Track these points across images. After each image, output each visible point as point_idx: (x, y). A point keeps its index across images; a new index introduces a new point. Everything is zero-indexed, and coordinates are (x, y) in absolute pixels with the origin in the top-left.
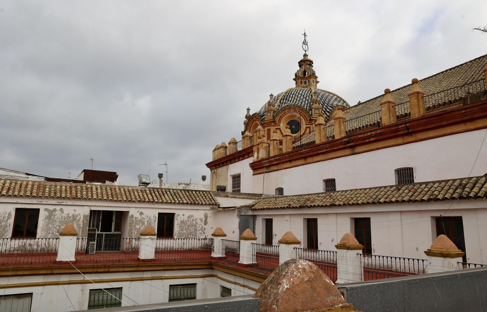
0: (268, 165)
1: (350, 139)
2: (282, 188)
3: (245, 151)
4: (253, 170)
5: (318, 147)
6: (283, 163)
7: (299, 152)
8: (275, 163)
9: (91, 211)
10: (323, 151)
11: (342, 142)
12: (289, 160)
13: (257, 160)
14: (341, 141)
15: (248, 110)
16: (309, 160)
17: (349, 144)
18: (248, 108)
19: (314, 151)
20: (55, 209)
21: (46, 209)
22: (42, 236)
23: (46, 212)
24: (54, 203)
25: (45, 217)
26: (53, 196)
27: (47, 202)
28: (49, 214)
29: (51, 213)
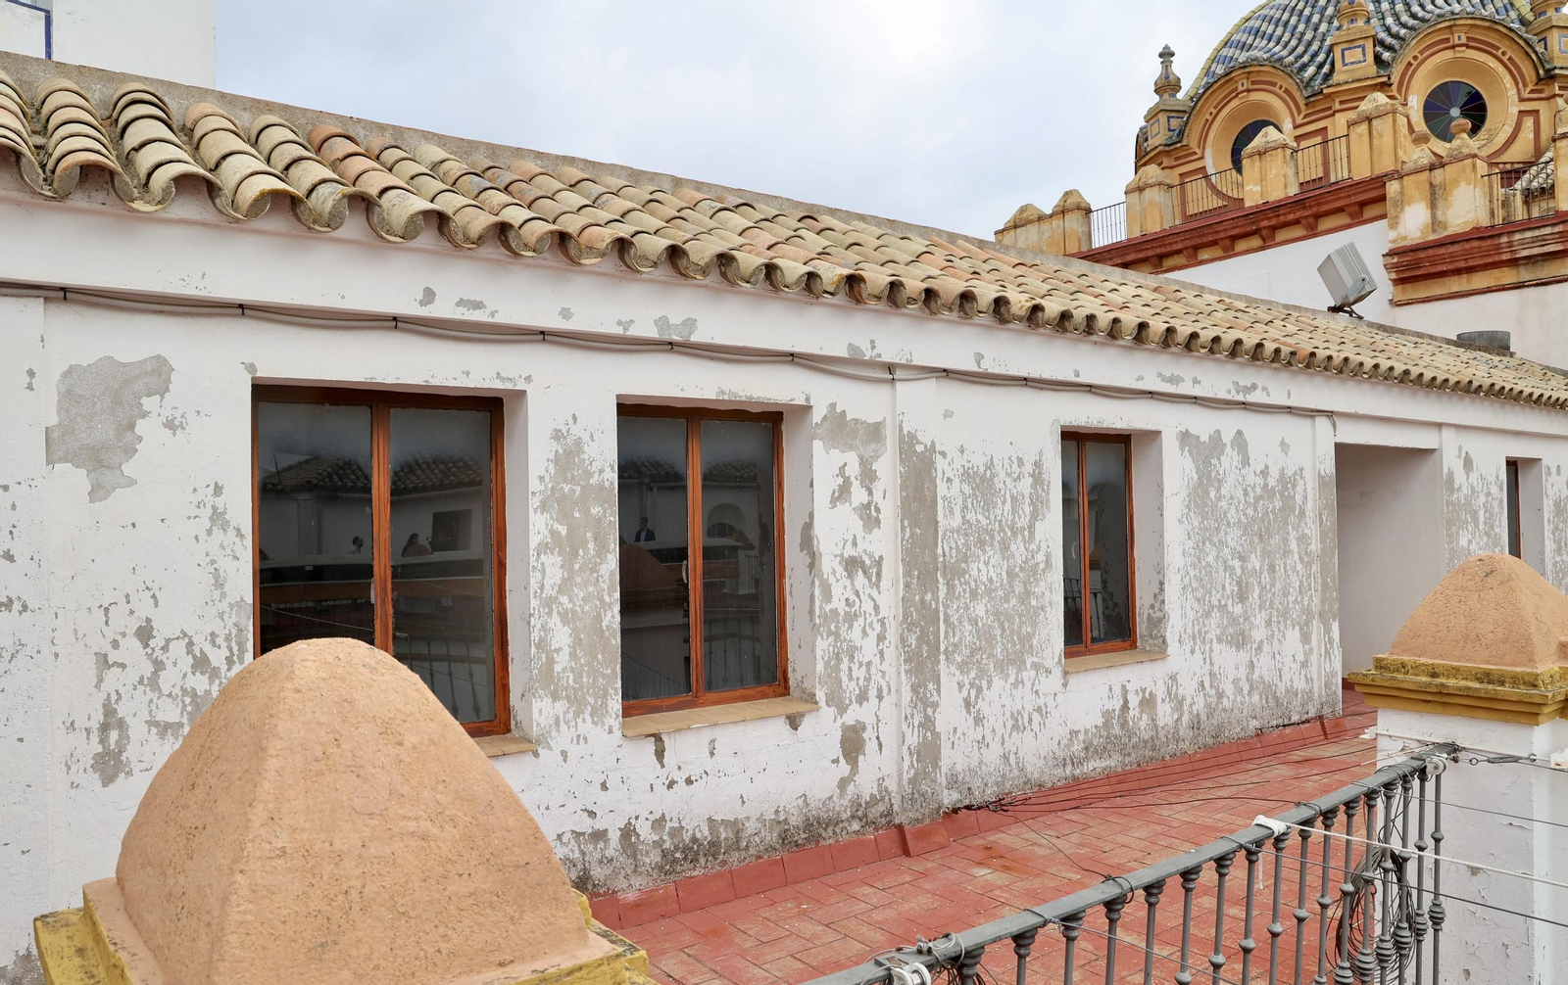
0: (1557, 248)
3: (1305, 208)
4: (1398, 282)
9: (1340, 448)
13: (1432, 237)
15: (1167, 55)
18: (1166, 47)
20: (1218, 432)
21: (1185, 437)
22: (1185, 630)
23: (1186, 453)
24: (1222, 395)
25: (1185, 496)
26: (1238, 342)
27: (1196, 381)
28: (1198, 468)
29: (1204, 462)
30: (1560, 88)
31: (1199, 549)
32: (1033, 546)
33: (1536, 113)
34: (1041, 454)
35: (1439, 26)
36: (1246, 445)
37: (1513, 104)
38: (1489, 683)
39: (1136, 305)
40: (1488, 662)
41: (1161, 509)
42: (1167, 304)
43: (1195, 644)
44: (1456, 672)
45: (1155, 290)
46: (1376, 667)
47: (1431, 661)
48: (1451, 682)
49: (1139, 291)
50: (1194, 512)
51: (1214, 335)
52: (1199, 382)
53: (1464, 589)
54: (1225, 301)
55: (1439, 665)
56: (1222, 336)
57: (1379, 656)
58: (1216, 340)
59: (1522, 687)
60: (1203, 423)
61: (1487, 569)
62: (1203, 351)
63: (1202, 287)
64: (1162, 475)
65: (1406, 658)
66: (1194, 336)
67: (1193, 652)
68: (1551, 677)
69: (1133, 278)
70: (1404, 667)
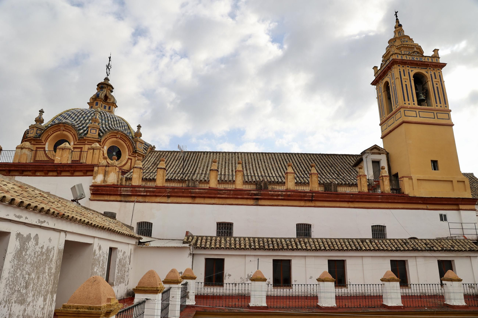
0: (131, 194)
1: (260, 192)
2: (150, 223)
3: (72, 168)
4: (92, 194)
5: (219, 192)
6: (156, 196)
7: (190, 190)
8: (142, 194)
9: (67, 242)
10: (223, 196)
12: (167, 195)
13: (103, 184)
14: (249, 192)
15: (41, 112)
16: (197, 200)
17: (256, 196)
18: (42, 109)
19: (210, 194)
20: (30, 234)
21: (19, 235)
22: (3, 299)
23: (18, 240)
24: (34, 223)
25: (14, 254)
26: (43, 208)
27: (26, 218)
28: (20, 245)
29: (23, 243)
30: (137, 155)
31: (15, 271)
33: (131, 159)
36: (38, 239)
37: (127, 156)
38: (90, 310)
39: (12, 191)
40: (91, 304)
41: (4, 258)
42: (22, 192)
43: (6, 304)
44: (83, 307)
45: (19, 187)
46: (63, 307)
47: (77, 305)
48: (81, 310)
49: (14, 186)
50: (16, 259)
51: (36, 205)
52: (27, 218)
53: (88, 285)
54: (42, 194)
55: (79, 306)
56: (38, 206)
57: (64, 304)
58: (36, 207)
59: (97, 310)
60: (25, 231)
61: (94, 280)
62: (31, 209)
63: (35, 188)
64: (7, 247)
65: (71, 304)
66: (29, 205)
67: (4, 307)
68: (104, 307)
69: (13, 181)
70: (70, 307)
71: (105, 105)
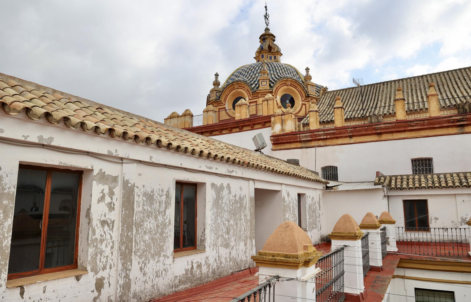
0: (310, 139)
1: (465, 117)
2: (334, 167)
3: (251, 122)
4: (273, 144)
5: (409, 123)
6: (337, 138)
7: (374, 127)
8: (322, 137)
9: (256, 190)
10: (415, 128)
11: (451, 120)
12: (349, 136)
13: (282, 133)
14: (449, 119)
15: (217, 75)
16: (384, 137)
17: (459, 122)
18: (217, 73)
19: (399, 127)
20: (222, 184)
21: (213, 185)
22: (211, 243)
23: (213, 190)
24: (224, 173)
25: (212, 202)
26: (229, 158)
27: (216, 169)
28: (216, 194)
29: (218, 192)
30: (311, 99)
31: (216, 218)
32: (165, 217)
33: (305, 104)
34: (169, 188)
35: (284, 79)
36: (230, 188)
37: (301, 102)
38: (287, 258)
39: (201, 145)
40: (287, 252)
41: (205, 206)
42: (210, 146)
43: (214, 247)
44: (279, 255)
45: (207, 141)
46: (259, 254)
47: (273, 252)
48: (278, 258)
49: (202, 141)
50: (215, 207)
51: (222, 156)
52: (218, 169)
53: (281, 231)
54: (227, 146)
55: (275, 253)
56: (224, 156)
57: (260, 251)
58: (223, 157)
59: (295, 259)
60: (218, 181)
61: (287, 226)
62: (219, 160)
63: (221, 141)
64: (206, 196)
65: (266, 251)
66: (216, 155)
67: (213, 250)
68: (302, 255)
69: (201, 137)
70: (266, 254)
71: (271, 56)
